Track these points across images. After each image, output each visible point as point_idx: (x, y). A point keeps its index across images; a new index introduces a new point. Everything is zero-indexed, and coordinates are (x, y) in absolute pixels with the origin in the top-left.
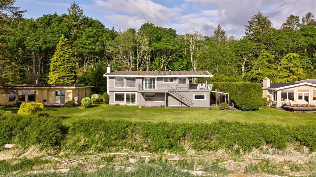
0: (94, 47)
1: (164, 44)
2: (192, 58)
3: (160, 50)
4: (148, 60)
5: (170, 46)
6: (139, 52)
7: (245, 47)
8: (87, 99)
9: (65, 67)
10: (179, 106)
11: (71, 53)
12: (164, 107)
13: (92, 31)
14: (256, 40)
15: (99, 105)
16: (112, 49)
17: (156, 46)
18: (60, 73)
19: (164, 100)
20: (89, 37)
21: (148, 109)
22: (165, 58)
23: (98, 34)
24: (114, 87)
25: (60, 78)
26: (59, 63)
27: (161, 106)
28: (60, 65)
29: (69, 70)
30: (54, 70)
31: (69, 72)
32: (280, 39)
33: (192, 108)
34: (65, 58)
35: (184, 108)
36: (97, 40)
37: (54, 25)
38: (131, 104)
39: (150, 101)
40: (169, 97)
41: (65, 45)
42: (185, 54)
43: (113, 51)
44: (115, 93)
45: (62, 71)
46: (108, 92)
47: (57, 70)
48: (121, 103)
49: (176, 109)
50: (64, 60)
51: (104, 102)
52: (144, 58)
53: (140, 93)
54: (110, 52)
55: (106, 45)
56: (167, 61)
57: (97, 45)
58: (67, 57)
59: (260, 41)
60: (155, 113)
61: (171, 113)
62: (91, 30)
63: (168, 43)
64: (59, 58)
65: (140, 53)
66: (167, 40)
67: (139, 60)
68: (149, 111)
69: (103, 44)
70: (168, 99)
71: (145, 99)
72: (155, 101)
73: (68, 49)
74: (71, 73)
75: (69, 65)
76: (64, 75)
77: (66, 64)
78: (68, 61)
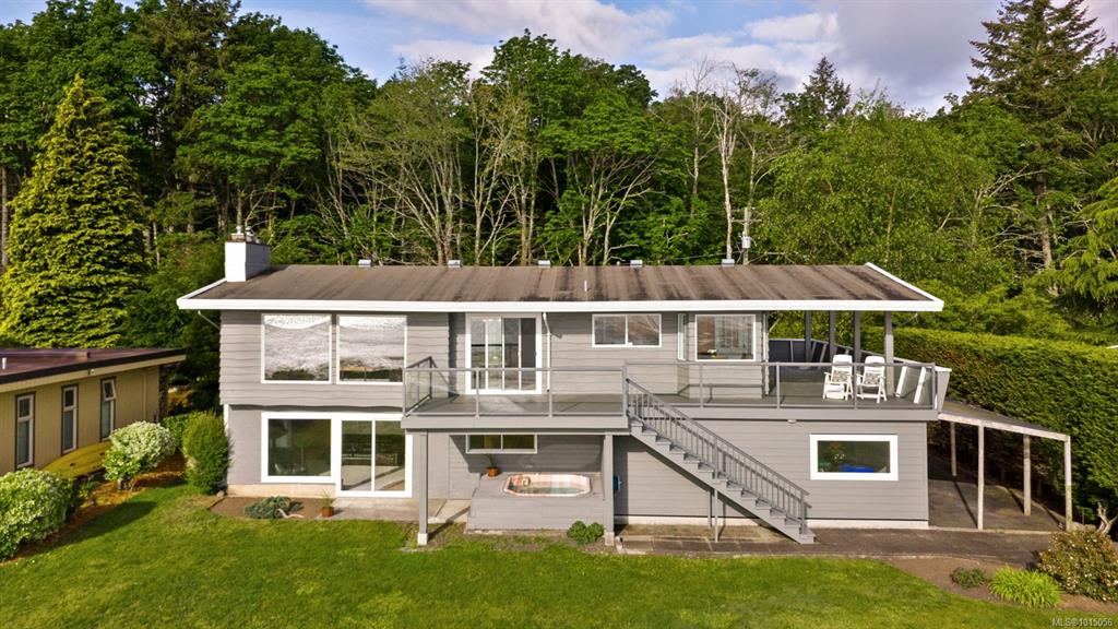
0: (272, 146)
1: (600, 128)
2: (727, 196)
3: (581, 156)
4: (528, 203)
5: (624, 138)
6: (482, 167)
9: (78, 238)
11: (118, 167)
13: (266, 73)
14: (1028, 111)
16: (360, 155)
17: (559, 137)
18: (51, 273)
19: (595, 467)
20: (253, 98)
22: (604, 197)
23: (296, 88)
24: (259, 382)
25: (50, 296)
26: (48, 218)
27: (580, 529)
28: (52, 232)
29: (99, 254)
30: (22, 257)
31: (103, 268)
34: (81, 193)
36: (294, 115)
40: (631, 460)
41: (84, 124)
42: (696, 177)
43: (362, 165)
44: (266, 416)
45: (63, 259)
47: (35, 257)
50: (79, 203)
52: (506, 194)
54: (353, 169)
55: (334, 136)
56: (615, 210)
57: (291, 136)
58: (92, 190)
59: (1046, 116)
62: (262, 68)
63: (618, 126)
64: (51, 190)
65: (487, 170)
66: (612, 108)
67: (482, 207)
69: (321, 132)
70: (629, 473)
71: (468, 458)
72: (535, 480)
73: (101, 146)
74: (112, 270)
75: (101, 228)
76: (73, 283)
77: (85, 221)
78: (99, 207)
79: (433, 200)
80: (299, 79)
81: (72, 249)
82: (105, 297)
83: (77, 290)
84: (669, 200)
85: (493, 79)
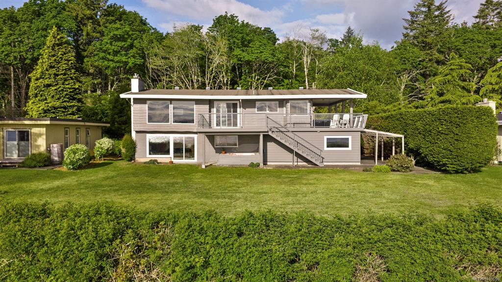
0: (124, 59)
1: (256, 51)
2: (307, 80)
3: (248, 63)
4: (227, 83)
5: (266, 55)
6: (209, 67)
7: (404, 58)
8: (77, 149)
9: (58, 88)
10: (291, 163)
11: (72, 62)
12: (258, 165)
13: (120, 28)
14: (424, 46)
15: (112, 163)
16: (159, 62)
17: (240, 55)
18: (48, 101)
19: (257, 151)
20: (116, 38)
21: (220, 171)
22: (258, 80)
23: (132, 35)
24: (146, 123)
25: (48, 110)
26: (46, 81)
27: (252, 165)
28: (48, 86)
29: (67, 94)
30: (36, 96)
31: (68, 100)
32: (469, 42)
33: (322, 167)
34: (58, 71)
35: (303, 169)
36: (131, 46)
37: (49, 15)
38: (184, 161)
39: (227, 154)
40: (269, 144)
41: (58, 45)
42: (294, 72)
43: (160, 66)
44: (148, 136)
45: (53, 96)
46: (133, 134)
47: (41, 96)
48: (161, 158)
49: (286, 169)
50: (58, 75)
51: (124, 156)
52: (218, 78)
53: (202, 135)
54: (156, 68)
55: (148, 54)
56: (262, 85)
57: (132, 54)
58: (63, 70)
59: (430, 48)
60: (238, 180)
61: (275, 179)
62: (119, 26)
63: (264, 51)
64: (47, 70)
65: (211, 68)
66: (261, 44)
67: (209, 83)
68: (223, 175)
69: (143, 53)
70: (268, 149)
71: (215, 148)
72: (237, 154)
73: (65, 54)
74: (71, 101)
75: (67, 85)
76: (57, 105)
77: (61, 82)
78: (65, 77)
79: (189, 81)
80: (133, 31)
81: (56, 92)
82: (68, 111)
83: (58, 108)
84: (283, 81)
85: (212, 32)
